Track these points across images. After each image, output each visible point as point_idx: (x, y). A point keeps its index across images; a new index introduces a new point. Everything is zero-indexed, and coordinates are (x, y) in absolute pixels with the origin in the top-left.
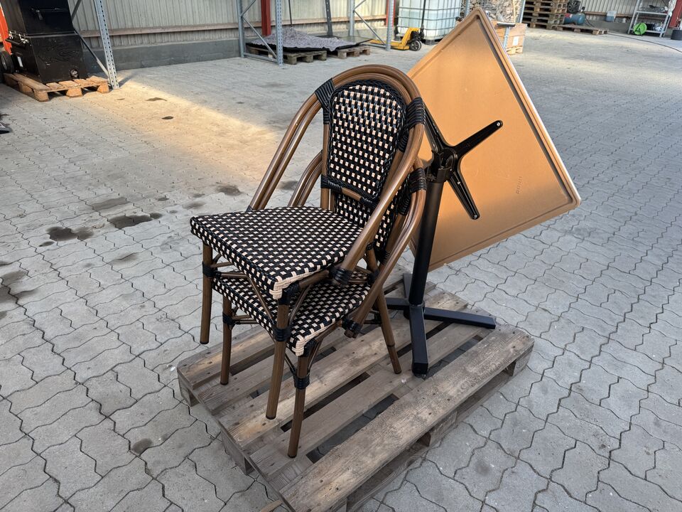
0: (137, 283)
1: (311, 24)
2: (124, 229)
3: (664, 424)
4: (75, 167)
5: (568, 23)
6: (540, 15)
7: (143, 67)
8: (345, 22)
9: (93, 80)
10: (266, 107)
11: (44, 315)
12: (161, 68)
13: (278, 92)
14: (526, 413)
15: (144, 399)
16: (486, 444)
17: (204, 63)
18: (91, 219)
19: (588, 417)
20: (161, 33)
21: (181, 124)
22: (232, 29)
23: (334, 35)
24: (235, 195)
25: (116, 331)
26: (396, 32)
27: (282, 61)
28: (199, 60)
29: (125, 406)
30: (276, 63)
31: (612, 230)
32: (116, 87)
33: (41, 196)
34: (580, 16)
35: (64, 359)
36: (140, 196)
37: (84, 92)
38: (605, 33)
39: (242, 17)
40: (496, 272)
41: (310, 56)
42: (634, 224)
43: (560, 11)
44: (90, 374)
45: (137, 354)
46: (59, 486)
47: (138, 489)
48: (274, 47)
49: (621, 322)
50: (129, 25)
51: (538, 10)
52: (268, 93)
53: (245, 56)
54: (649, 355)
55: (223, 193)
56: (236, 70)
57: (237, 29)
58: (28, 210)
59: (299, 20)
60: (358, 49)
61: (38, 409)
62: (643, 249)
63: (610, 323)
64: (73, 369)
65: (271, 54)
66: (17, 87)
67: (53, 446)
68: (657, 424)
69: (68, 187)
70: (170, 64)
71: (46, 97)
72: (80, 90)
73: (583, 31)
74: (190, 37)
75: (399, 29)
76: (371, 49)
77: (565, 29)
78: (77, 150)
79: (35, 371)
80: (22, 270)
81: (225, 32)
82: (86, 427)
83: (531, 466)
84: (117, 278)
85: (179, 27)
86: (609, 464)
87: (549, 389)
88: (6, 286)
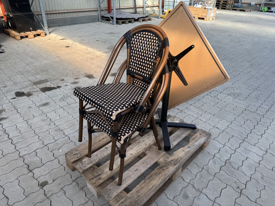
0: (48, 115)
1: (128, 8)
2: (46, 92)
3: (265, 178)
4: (29, 67)
5: (235, 7)
6: (223, 4)
7: (59, 26)
8: (142, 7)
9: (39, 31)
10: (107, 42)
11: (10, 128)
12: (67, 26)
13: (113, 36)
14: (206, 172)
15: (47, 164)
16: (188, 185)
17: (84, 24)
18: (33, 88)
19: (232, 175)
20: (67, 12)
21: (72, 49)
22: (96, 10)
23: (137, 12)
24: (92, 78)
25: (38, 135)
26: (163, 11)
27: (116, 23)
28: (82, 23)
29: (38, 167)
30: (113, 24)
31: (248, 94)
32: (48, 34)
33: (14, 79)
34: (240, 4)
35: (16, 146)
36: (53, 79)
37: (35, 36)
38: (250, 11)
39: (100, 6)
40: (197, 111)
41: (127, 21)
42: (257, 91)
43: (231, 2)
44: (26, 153)
45: (46, 144)
46: (8, 200)
47: (40, 202)
48: (112, 18)
49: (249, 133)
50: (54, 9)
51: (222, 2)
52: (109, 36)
53: (101, 21)
54: (261, 148)
55: (87, 78)
56: (97, 27)
57: (98, 10)
58: (8, 84)
59: (123, 7)
60: (147, 18)
61: (3, 167)
62: (260, 102)
63: (245, 134)
64: (19, 151)
65: (111, 20)
66: (8, 34)
67: (8, 183)
68: (262, 178)
69: (25, 75)
70: (70, 25)
71: (20, 38)
72: (33, 35)
73: (241, 10)
74: (78, 14)
75: (164, 10)
76: (153, 18)
77: (233, 10)
78: (30, 60)
79: (4, 151)
80: (3, 109)
81: (93, 12)
82: (22, 175)
83: (207, 196)
84: (41, 113)
85: (74, 10)
86: (240, 195)
87: (216, 162)
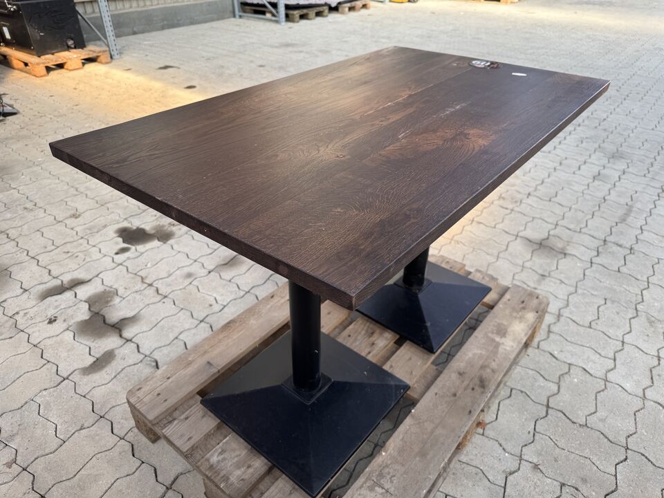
9: (91, 49)
27: (284, 20)
30: (277, 22)
41: (312, 13)
52: (285, 53)
53: (240, 17)
56: (238, 32)
58: (81, 209)
60: (358, 3)
66: (4, 62)
71: (44, 71)
72: (79, 62)
84: (234, 290)
88: (98, 313)
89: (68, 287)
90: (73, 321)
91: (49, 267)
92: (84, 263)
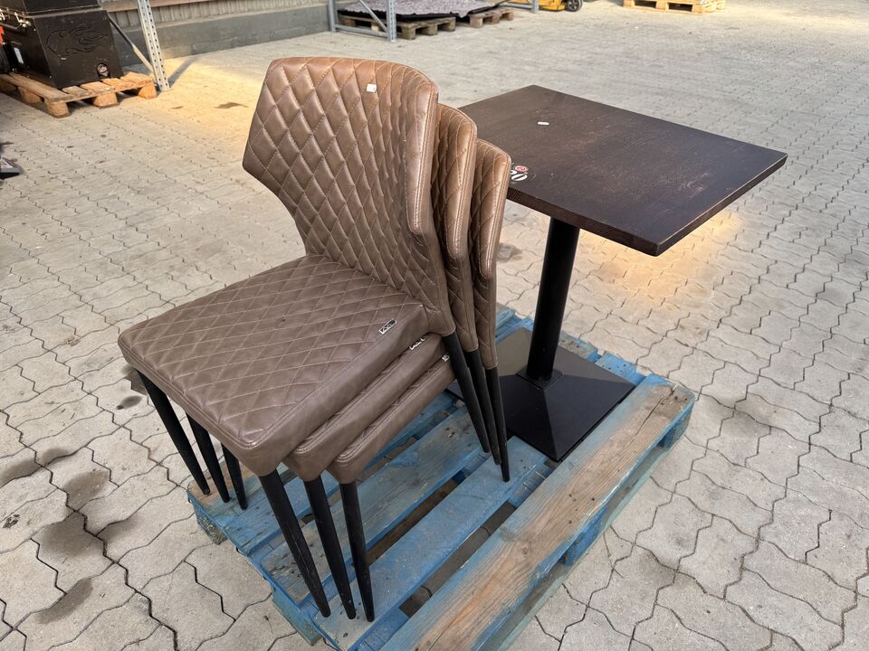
9: (131, 79)
30: (385, 38)
32: (165, 88)
37: (120, 98)
41: (433, 25)
53: (337, 30)
58: (82, 330)
60: (498, 13)
65: (377, 25)
66: (17, 94)
69: (138, 276)
72: (114, 96)
78: (134, 202)
80: (98, 468)
88: (78, 511)
89: (43, 464)
90: (41, 524)
91: (20, 429)
92: (71, 422)
